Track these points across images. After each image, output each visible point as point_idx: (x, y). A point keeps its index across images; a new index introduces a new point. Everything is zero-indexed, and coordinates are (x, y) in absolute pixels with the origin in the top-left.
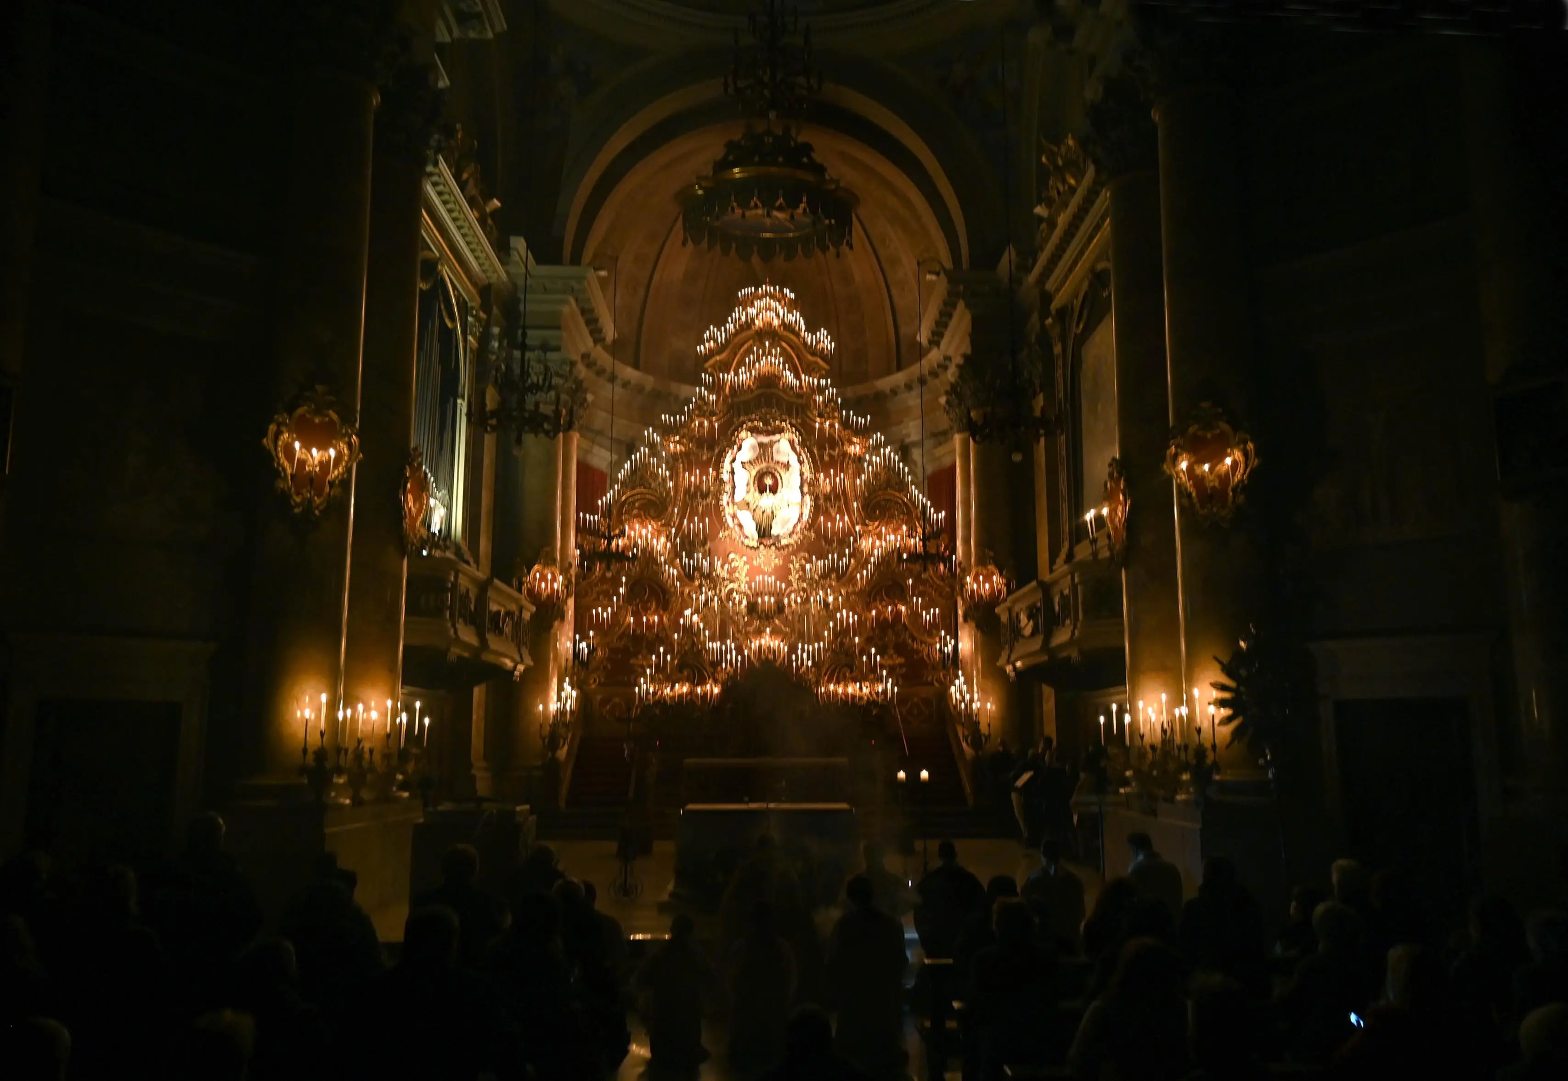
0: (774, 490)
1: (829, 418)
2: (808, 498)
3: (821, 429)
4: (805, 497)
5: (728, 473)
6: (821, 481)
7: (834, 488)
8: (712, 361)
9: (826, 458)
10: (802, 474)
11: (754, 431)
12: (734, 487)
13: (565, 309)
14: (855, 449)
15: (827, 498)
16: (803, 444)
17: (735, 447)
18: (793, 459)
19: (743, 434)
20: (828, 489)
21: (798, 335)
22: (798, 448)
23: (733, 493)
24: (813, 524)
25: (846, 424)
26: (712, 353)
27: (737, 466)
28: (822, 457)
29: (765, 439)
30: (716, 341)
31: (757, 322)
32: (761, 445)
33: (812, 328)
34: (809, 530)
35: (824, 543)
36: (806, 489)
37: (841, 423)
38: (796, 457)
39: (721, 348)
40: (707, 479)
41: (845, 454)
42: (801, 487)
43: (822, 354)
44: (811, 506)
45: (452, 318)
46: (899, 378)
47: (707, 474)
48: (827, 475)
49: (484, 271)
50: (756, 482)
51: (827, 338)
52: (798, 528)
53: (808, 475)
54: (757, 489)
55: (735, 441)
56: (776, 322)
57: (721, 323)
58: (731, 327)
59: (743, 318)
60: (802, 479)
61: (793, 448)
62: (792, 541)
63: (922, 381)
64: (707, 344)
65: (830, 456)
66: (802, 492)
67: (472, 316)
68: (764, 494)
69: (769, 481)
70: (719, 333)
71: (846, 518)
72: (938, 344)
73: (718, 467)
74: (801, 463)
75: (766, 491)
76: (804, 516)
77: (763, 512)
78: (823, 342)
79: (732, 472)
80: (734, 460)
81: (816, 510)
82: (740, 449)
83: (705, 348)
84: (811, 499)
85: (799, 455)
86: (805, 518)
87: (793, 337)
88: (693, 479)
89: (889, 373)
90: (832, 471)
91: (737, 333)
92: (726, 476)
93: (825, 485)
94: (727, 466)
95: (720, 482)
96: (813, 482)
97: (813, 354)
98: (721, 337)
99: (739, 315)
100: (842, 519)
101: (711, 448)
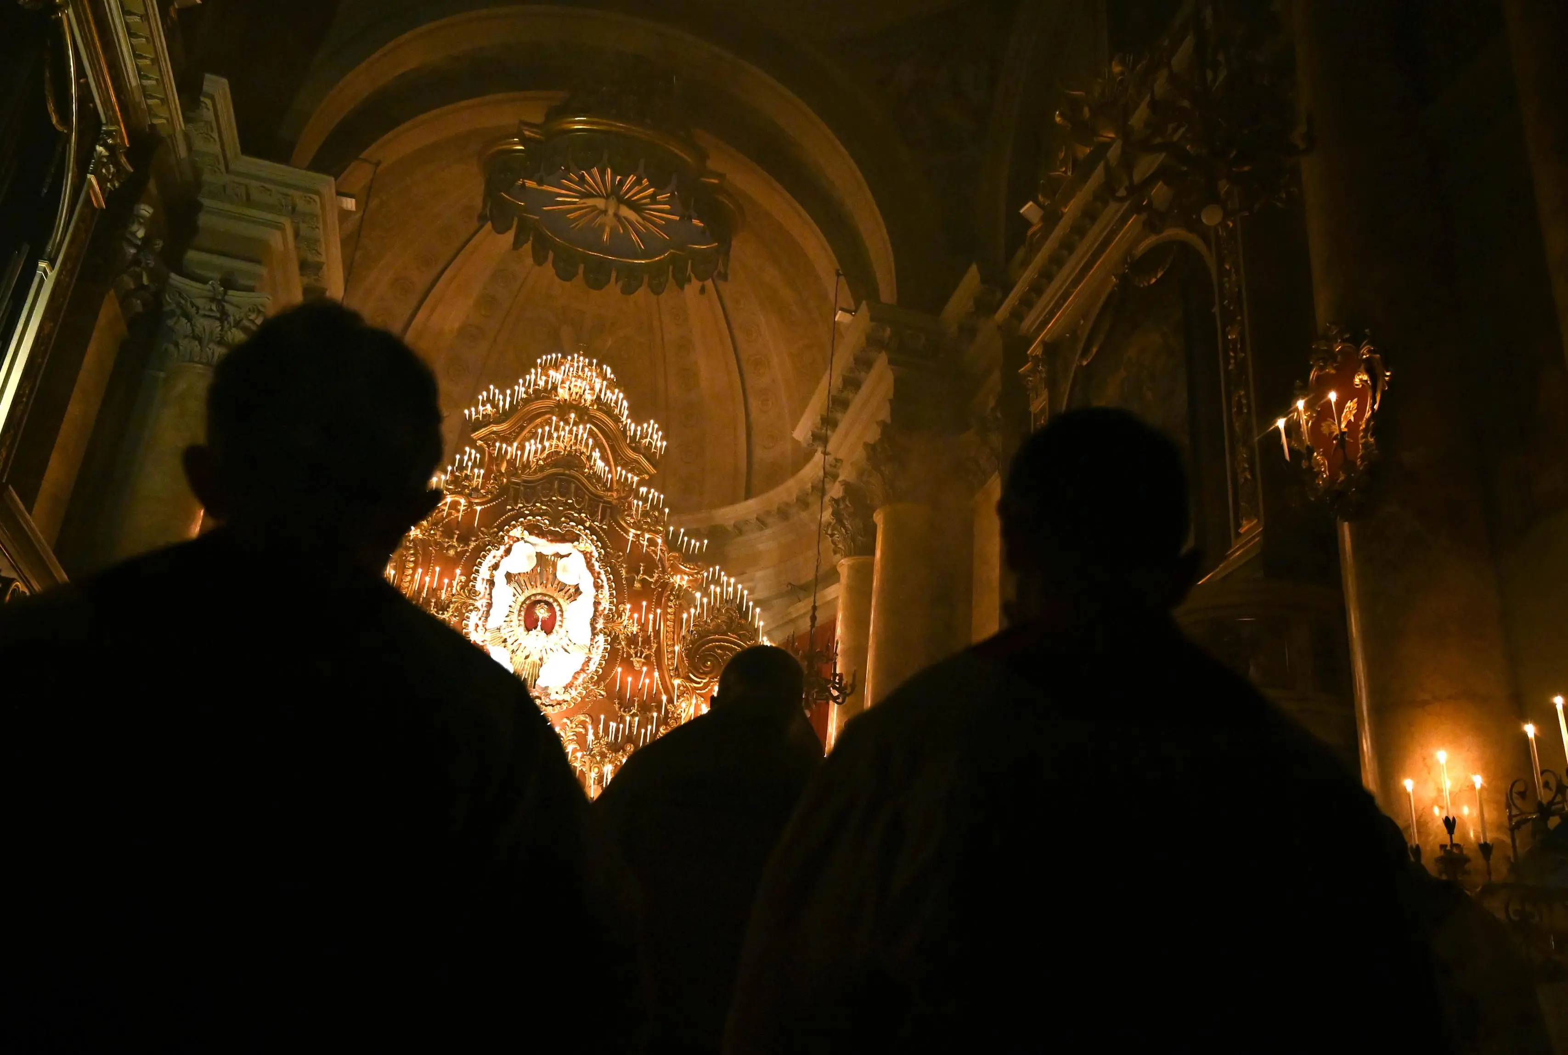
0: (548, 628)
1: (649, 531)
2: (601, 638)
3: (636, 545)
4: (597, 638)
5: (485, 582)
6: (625, 617)
7: (643, 627)
8: (483, 432)
9: (637, 585)
10: (597, 604)
11: (534, 530)
12: (490, 605)
13: (276, 240)
14: (680, 580)
15: (632, 640)
16: (605, 560)
17: (502, 548)
18: (586, 582)
19: (517, 532)
20: (635, 629)
21: (617, 419)
22: (597, 565)
23: (488, 614)
24: (603, 676)
25: (672, 544)
26: (486, 421)
27: (499, 577)
28: (631, 581)
29: (548, 548)
30: (495, 406)
31: (560, 390)
32: (540, 556)
33: (637, 416)
34: (597, 683)
35: (617, 706)
36: (600, 625)
37: (666, 541)
38: (591, 579)
39: (502, 417)
40: (450, 585)
41: (665, 585)
42: (594, 621)
43: (647, 453)
44: (605, 649)
45: (65, 117)
46: (748, 508)
47: (452, 578)
48: (636, 608)
49: (146, 93)
50: (523, 613)
51: (657, 433)
52: (580, 680)
53: (605, 604)
54: (522, 623)
55: (503, 537)
56: (589, 397)
57: (506, 382)
58: (521, 390)
59: (542, 383)
60: (596, 610)
61: (590, 567)
62: (567, 697)
63: (783, 513)
64: (481, 408)
65: (643, 582)
66: (593, 628)
67: (105, 145)
68: (533, 632)
69: (542, 613)
70: (501, 397)
71: (656, 674)
72: (825, 440)
73: (470, 571)
74: (598, 587)
75: (535, 628)
76: (591, 664)
77: (527, 657)
78: (651, 438)
79: (491, 583)
80: (496, 567)
81: (613, 656)
82: (508, 552)
83: (477, 412)
84: (606, 641)
85: (596, 576)
86: (593, 667)
87: (611, 423)
88: (427, 579)
89: (733, 502)
90: (644, 603)
91: (526, 401)
92: (480, 586)
93: (629, 623)
94: (484, 572)
95: (469, 591)
96: (613, 616)
97: (636, 450)
98: (504, 402)
99: (536, 378)
100: (649, 674)
101: (464, 539)
